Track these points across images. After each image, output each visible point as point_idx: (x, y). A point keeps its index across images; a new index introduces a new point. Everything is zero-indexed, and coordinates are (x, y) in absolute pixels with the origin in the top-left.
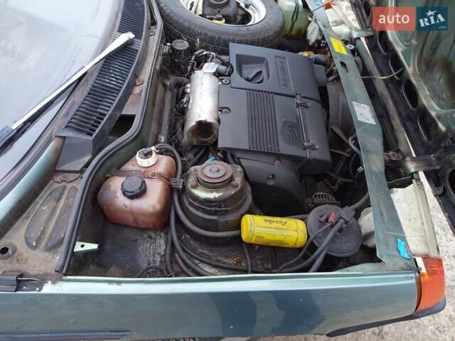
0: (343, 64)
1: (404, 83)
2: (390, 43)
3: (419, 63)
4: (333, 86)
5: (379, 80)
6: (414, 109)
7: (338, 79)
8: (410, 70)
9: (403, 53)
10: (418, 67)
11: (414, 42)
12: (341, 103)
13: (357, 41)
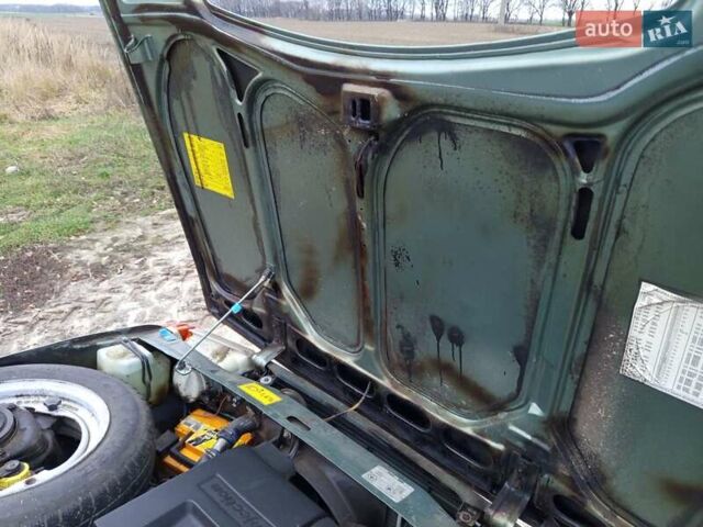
0: (291, 419)
1: (386, 401)
2: (327, 355)
3: (392, 371)
4: (302, 462)
5: (351, 413)
6: (428, 431)
7: (302, 445)
8: (385, 382)
9: (356, 362)
10: (395, 376)
11: (369, 347)
12: (334, 483)
13: (270, 367)
